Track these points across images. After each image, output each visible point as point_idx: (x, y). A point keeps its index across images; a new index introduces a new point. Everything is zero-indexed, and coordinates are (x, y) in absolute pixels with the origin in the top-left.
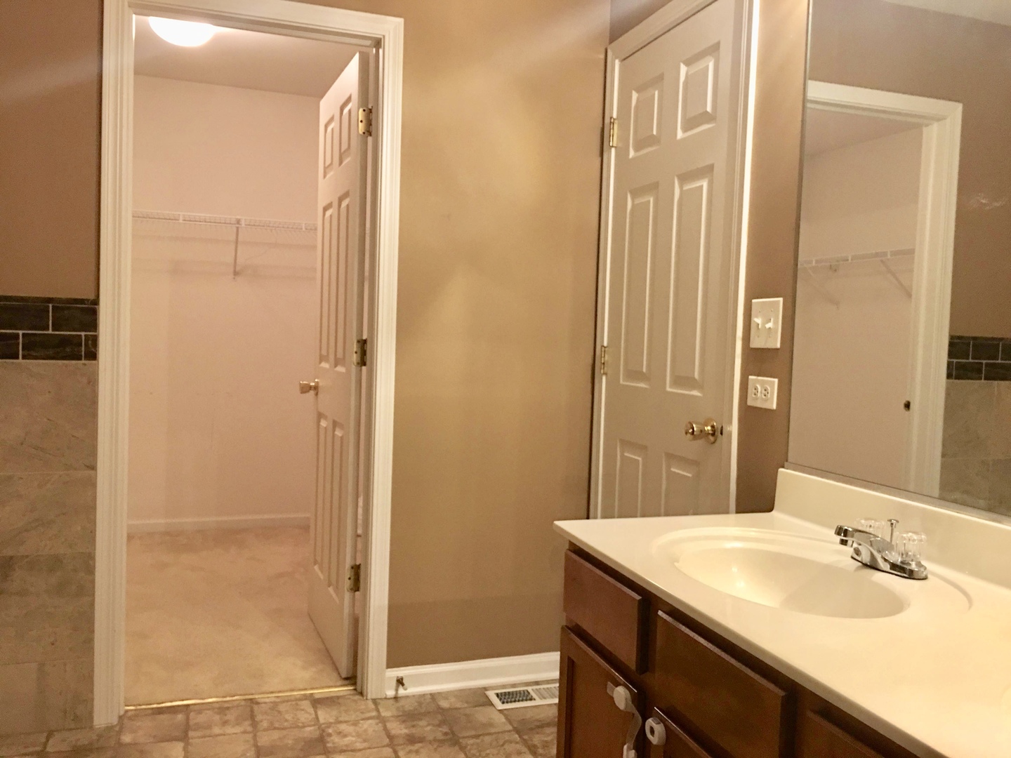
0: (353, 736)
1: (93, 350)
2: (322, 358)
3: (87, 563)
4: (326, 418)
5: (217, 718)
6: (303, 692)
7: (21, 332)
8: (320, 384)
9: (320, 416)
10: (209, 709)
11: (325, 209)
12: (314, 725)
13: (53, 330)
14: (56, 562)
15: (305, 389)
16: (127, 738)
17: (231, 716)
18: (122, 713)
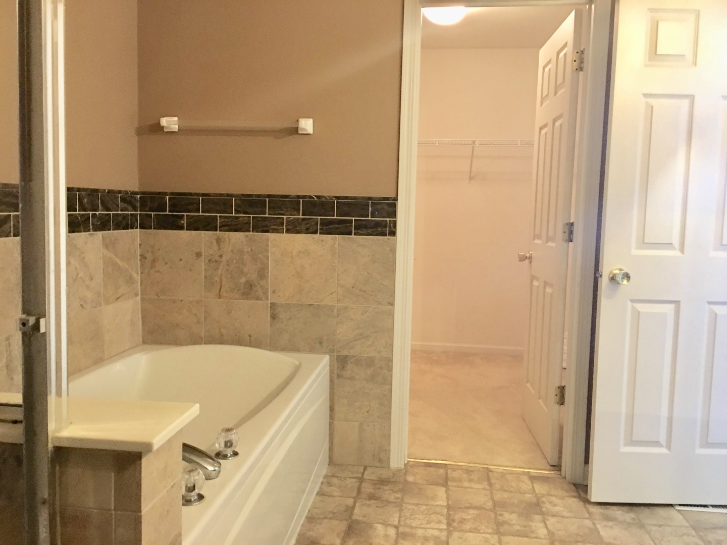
0: (561, 507)
1: (394, 230)
2: (536, 237)
3: (388, 363)
4: (538, 280)
5: (465, 476)
6: (522, 470)
7: (353, 219)
8: (534, 255)
9: (533, 278)
10: (459, 469)
11: (541, 129)
12: (531, 494)
13: (371, 217)
14: (370, 362)
15: (522, 259)
16: (410, 479)
17: (475, 476)
18: (406, 462)
